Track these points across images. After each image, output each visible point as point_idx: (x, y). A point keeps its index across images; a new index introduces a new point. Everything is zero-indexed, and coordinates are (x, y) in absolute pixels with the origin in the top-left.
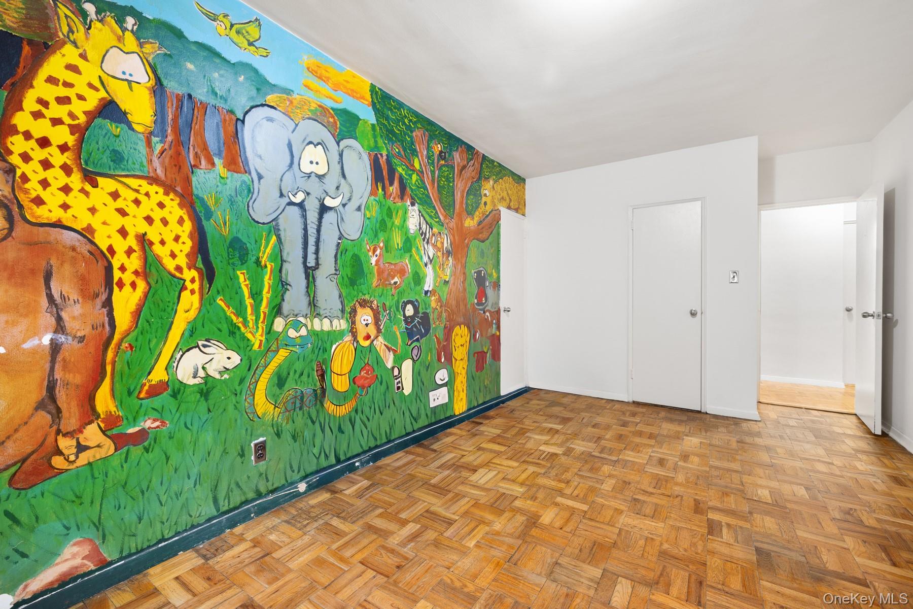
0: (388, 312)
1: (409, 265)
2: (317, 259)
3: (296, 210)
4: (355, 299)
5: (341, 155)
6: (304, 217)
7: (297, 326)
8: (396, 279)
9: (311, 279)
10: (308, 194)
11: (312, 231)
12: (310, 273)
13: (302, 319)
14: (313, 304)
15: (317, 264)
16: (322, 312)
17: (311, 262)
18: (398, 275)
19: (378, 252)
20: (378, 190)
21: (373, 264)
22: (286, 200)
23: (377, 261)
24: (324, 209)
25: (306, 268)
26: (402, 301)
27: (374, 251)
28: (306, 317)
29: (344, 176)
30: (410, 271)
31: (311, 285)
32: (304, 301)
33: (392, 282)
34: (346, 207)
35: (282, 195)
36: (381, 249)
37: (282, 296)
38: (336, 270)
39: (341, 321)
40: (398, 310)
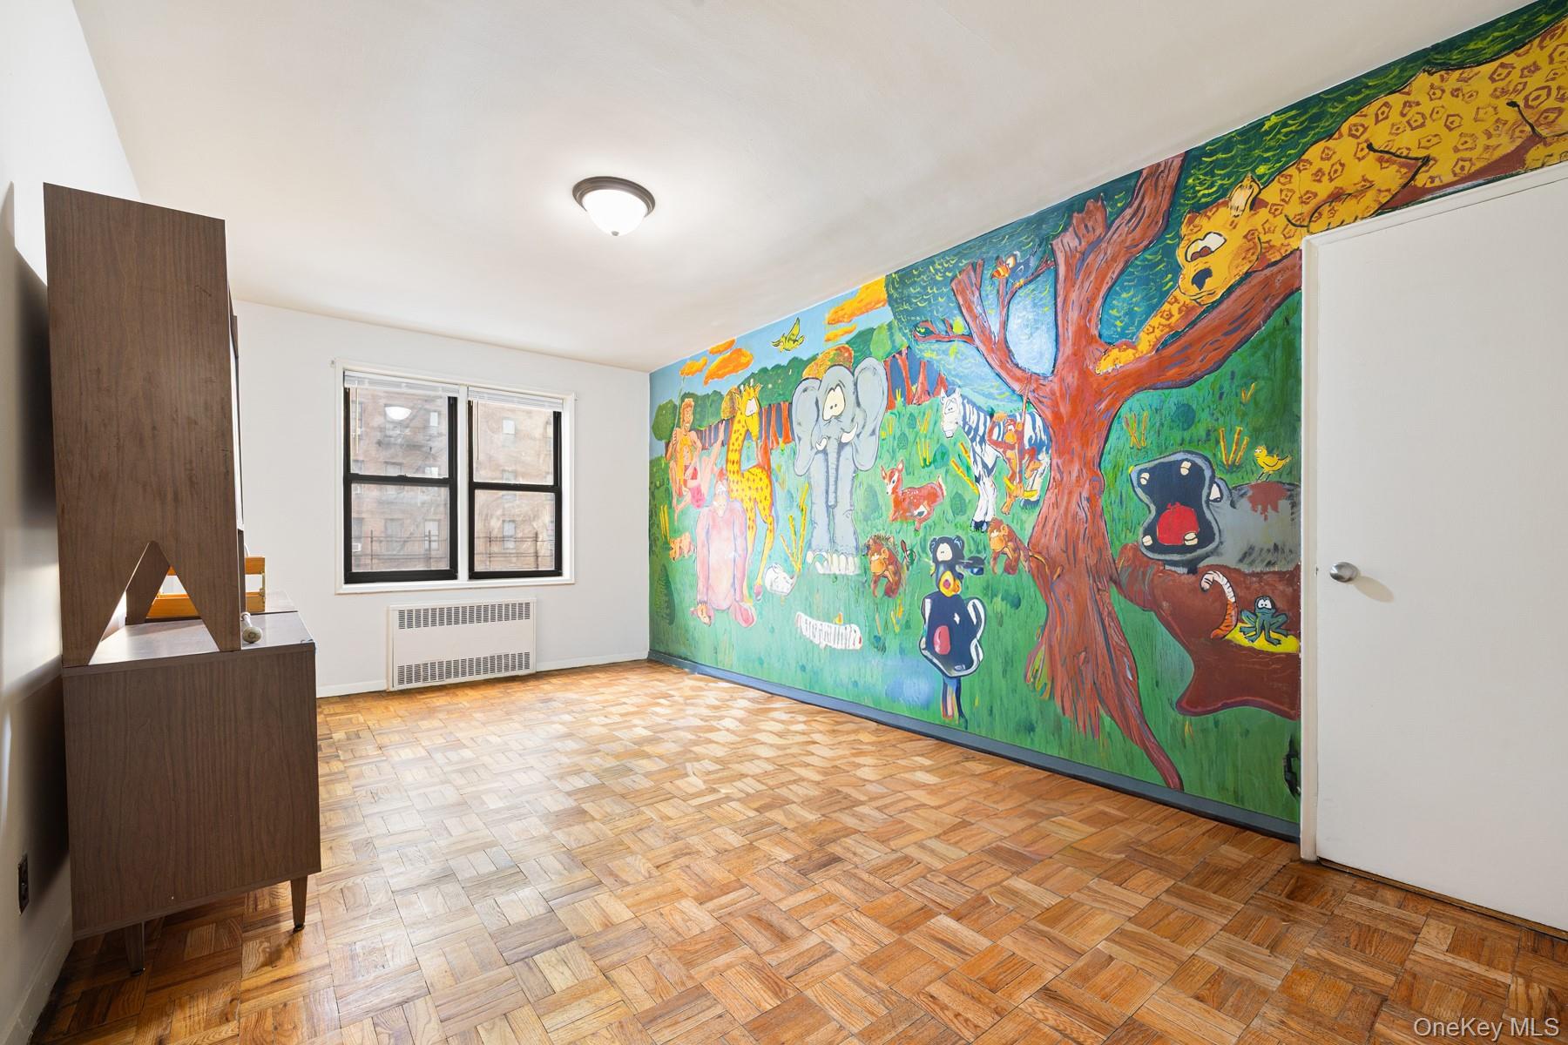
0: (908, 552)
1: (944, 487)
2: (836, 498)
3: (821, 456)
4: (869, 536)
5: (856, 384)
6: (827, 461)
7: (822, 559)
8: (922, 508)
9: (831, 517)
10: (829, 438)
11: (832, 472)
12: (830, 509)
13: (824, 554)
14: (832, 541)
15: (836, 502)
16: (839, 549)
17: (831, 503)
18: (926, 502)
19: (895, 478)
20: (896, 399)
21: (890, 493)
22: (815, 450)
23: (894, 491)
24: (841, 446)
25: (828, 507)
26: (932, 539)
27: (891, 477)
28: (827, 552)
29: (858, 404)
30: (945, 494)
31: (832, 523)
32: (826, 538)
33: (916, 513)
34: (861, 437)
35: (812, 448)
36: (900, 471)
37: (812, 533)
38: (851, 506)
39: (856, 559)
40: (924, 550)
